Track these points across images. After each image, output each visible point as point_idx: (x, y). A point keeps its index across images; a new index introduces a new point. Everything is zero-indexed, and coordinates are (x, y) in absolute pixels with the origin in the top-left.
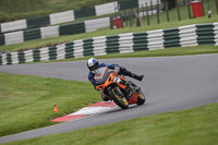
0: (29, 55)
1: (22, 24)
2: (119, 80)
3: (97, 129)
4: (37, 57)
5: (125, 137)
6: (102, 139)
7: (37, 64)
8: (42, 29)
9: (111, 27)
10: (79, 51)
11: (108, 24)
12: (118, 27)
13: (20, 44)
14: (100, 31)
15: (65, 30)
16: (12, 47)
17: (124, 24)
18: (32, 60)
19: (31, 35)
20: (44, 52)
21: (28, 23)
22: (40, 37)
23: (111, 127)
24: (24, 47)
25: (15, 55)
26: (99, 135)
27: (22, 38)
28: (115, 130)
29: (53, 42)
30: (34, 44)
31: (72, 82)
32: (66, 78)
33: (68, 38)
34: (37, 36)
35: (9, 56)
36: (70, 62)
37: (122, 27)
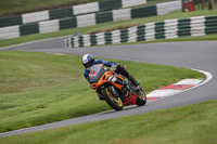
0: (101, 38)
1: (94, 7)
2: (114, 79)
3: (168, 112)
4: (108, 39)
5: (195, 120)
6: (172, 122)
7: (109, 46)
8: (114, 12)
9: (183, 11)
10: (150, 33)
11: (180, 7)
12: (190, 10)
13: (93, 27)
14: (172, 14)
15: (137, 13)
16: (84, 29)
17: (196, 7)
18: (104, 42)
19: (103, 17)
20: (116, 35)
21: (100, 6)
22: (112, 20)
23: (182, 110)
24: (96, 30)
25: (87, 38)
26: (169, 117)
27: (94, 21)
28: (185, 113)
29: (125, 25)
30: (106, 26)
31: (143, 65)
32: (137, 61)
33: (140, 21)
34: (109, 18)
35: (81, 38)
36: (141, 45)
37: (194, 10)
